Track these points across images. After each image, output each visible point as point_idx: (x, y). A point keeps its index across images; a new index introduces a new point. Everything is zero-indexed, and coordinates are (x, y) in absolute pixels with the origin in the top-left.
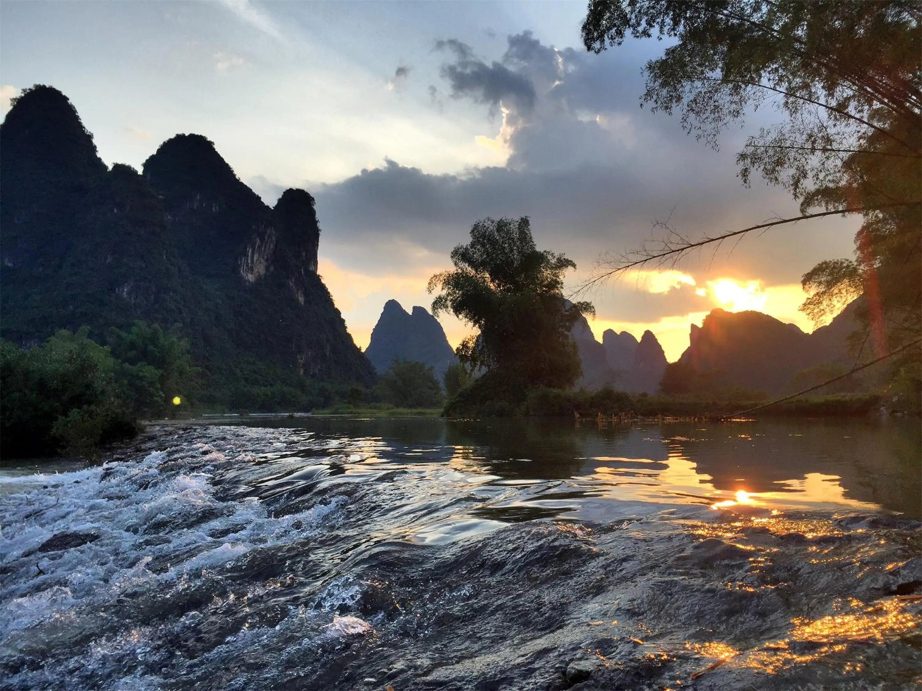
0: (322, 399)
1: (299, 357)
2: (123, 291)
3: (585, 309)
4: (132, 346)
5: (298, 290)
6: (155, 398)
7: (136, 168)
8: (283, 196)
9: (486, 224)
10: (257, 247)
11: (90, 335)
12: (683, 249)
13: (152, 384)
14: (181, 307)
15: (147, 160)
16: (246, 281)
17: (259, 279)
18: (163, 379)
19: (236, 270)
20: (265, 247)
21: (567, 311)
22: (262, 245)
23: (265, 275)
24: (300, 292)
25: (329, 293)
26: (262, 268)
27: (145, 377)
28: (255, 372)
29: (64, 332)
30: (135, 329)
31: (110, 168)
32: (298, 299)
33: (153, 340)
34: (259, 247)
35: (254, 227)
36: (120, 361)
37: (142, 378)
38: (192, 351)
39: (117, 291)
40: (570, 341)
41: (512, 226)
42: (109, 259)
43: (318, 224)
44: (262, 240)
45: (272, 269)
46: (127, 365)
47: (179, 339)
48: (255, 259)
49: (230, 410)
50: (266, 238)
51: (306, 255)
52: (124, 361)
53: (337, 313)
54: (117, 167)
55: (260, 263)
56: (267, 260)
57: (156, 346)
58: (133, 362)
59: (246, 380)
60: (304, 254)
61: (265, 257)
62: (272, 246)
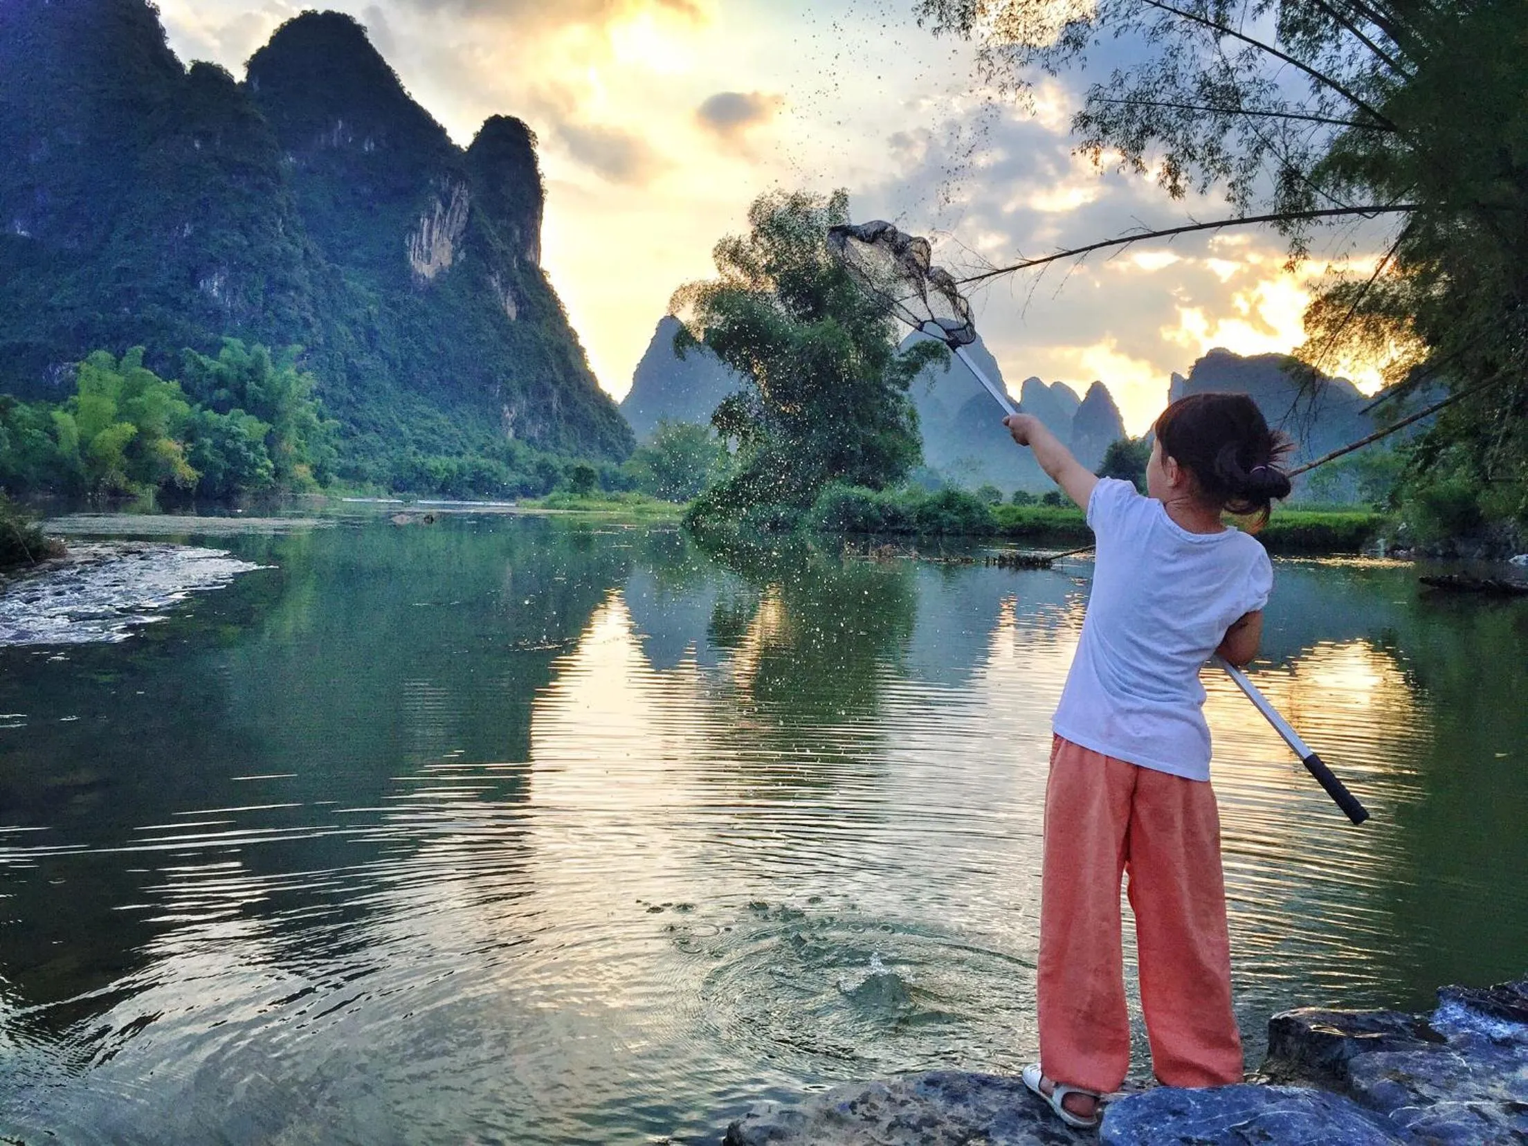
0: (542, 481)
1: (506, 408)
2: (212, 286)
3: (932, 353)
4: (221, 381)
5: (506, 294)
6: (259, 470)
7: (231, 71)
8: (484, 128)
9: (775, 202)
10: (436, 217)
11: (147, 361)
12: (983, 277)
13: (251, 446)
14: (308, 315)
15: (253, 57)
16: (417, 276)
17: (440, 273)
18: (271, 440)
19: (401, 257)
20: (451, 219)
21: (903, 355)
22: (445, 213)
23: (451, 267)
24: (510, 297)
25: (559, 301)
26: (446, 253)
27: (239, 434)
28: (433, 431)
29: (103, 355)
30: (225, 353)
31: (188, 68)
32: (505, 311)
33: (255, 371)
34: (440, 217)
35: (431, 181)
36: (199, 406)
37: (234, 437)
38: (327, 392)
39: (202, 284)
40: (906, 405)
41: (814, 205)
42: (188, 231)
43: (542, 180)
44: (446, 205)
45: (462, 256)
46: (210, 414)
47: (300, 372)
48: (434, 238)
49: (390, 493)
50: (453, 203)
51: (522, 233)
52: (205, 408)
53: (571, 335)
54: (199, 67)
55: (443, 245)
56: (454, 241)
57: (259, 383)
58: (221, 408)
59: (418, 442)
60: (517, 233)
61: (451, 236)
62: (463, 217)
